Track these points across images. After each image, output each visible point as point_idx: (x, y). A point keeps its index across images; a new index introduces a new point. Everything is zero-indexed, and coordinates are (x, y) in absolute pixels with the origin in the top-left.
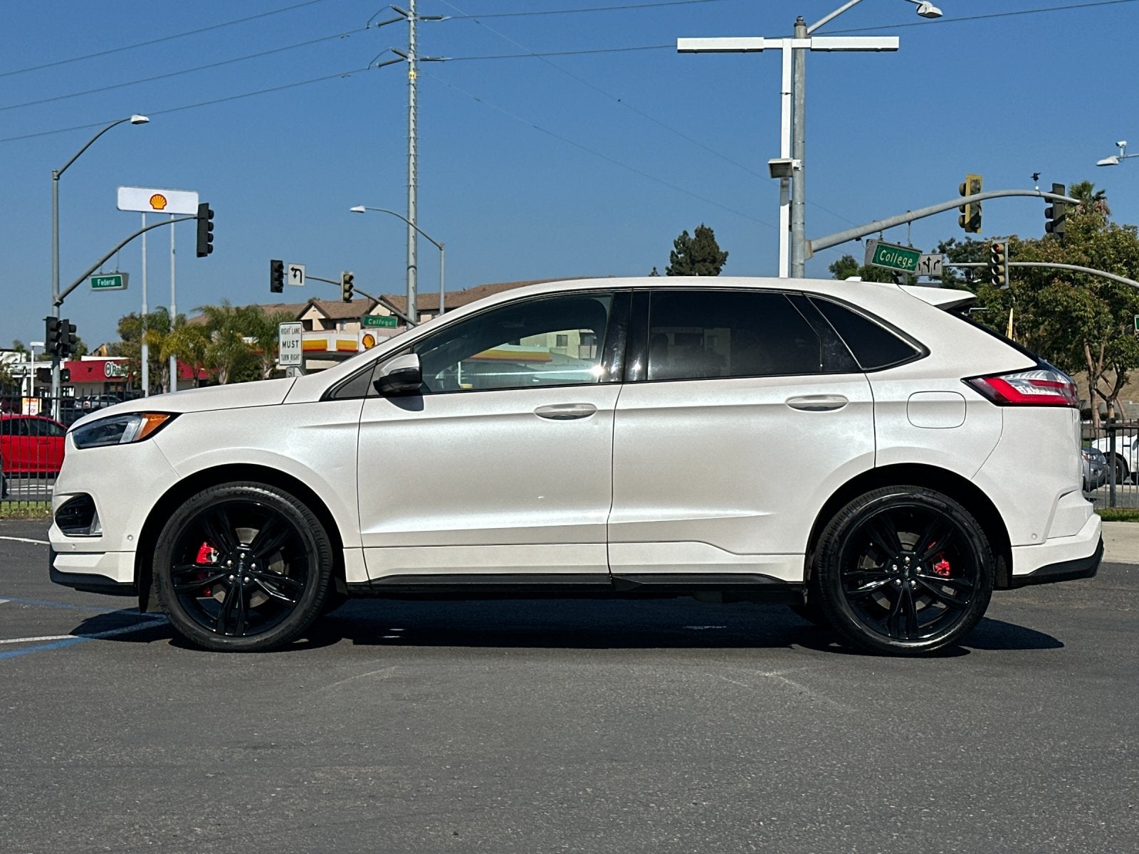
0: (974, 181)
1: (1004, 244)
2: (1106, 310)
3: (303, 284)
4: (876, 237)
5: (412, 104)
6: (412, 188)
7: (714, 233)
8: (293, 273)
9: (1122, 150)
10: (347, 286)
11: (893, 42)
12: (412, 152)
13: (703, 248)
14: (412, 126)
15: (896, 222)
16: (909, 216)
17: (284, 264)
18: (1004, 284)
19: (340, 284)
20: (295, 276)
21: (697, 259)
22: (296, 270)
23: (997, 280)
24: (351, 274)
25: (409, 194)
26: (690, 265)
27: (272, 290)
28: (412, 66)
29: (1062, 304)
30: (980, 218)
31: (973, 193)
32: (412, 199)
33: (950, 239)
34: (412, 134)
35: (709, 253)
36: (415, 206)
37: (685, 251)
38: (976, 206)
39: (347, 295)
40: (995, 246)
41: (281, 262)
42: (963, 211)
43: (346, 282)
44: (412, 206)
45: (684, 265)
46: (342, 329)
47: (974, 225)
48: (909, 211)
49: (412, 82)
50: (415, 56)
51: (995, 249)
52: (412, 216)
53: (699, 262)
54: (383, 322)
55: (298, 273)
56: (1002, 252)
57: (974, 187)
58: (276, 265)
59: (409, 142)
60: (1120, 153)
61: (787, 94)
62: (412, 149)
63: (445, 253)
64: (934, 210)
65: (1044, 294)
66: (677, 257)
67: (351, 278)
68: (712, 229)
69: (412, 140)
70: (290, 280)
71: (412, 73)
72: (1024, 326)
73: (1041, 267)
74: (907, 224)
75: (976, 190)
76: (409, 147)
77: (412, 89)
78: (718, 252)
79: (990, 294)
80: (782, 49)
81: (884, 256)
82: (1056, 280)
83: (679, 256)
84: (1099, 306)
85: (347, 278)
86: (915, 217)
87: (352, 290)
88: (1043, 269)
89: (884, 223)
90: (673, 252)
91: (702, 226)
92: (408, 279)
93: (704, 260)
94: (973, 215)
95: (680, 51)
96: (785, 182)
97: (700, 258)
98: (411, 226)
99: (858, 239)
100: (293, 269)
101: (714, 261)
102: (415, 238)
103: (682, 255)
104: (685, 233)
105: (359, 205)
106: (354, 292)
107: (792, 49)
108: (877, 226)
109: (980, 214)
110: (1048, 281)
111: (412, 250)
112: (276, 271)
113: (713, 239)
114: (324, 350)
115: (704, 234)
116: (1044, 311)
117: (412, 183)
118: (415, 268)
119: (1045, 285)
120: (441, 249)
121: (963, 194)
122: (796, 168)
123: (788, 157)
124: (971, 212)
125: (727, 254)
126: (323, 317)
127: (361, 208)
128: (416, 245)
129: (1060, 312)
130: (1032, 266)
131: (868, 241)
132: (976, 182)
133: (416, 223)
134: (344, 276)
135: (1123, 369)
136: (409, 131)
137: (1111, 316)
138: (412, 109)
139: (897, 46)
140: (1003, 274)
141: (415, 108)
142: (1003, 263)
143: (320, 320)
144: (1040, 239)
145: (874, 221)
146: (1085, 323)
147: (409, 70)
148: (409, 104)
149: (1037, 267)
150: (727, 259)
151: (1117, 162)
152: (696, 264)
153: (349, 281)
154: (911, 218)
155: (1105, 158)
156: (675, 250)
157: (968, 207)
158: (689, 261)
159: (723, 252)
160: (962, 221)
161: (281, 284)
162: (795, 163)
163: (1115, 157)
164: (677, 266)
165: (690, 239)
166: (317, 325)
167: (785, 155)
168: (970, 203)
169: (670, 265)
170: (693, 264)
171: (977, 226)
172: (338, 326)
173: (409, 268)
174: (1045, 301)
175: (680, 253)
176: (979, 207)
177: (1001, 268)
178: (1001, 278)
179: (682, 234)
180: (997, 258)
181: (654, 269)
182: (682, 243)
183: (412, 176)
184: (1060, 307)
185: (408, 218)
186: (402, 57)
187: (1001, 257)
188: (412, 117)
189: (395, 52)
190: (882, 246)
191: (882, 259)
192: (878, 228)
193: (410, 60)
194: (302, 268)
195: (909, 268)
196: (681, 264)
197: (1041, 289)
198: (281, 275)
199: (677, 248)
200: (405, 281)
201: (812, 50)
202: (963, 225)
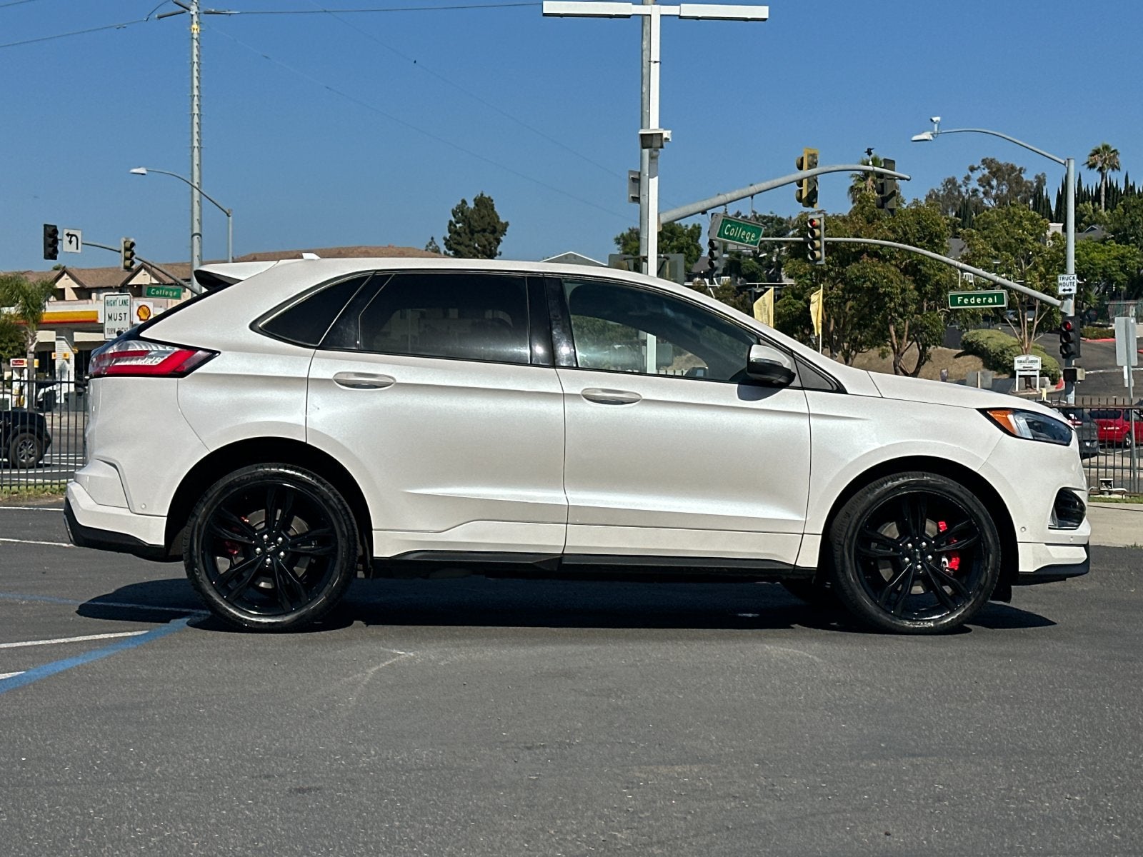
0: (811, 155)
1: (820, 219)
2: (912, 287)
3: (79, 251)
4: (721, 210)
5: (195, 59)
6: (196, 150)
7: (494, 202)
8: (69, 239)
9: (936, 126)
10: (128, 254)
11: (762, 12)
12: (196, 111)
13: (482, 218)
14: (196, 83)
15: (740, 196)
16: (752, 190)
17: (58, 229)
18: (820, 259)
19: (120, 252)
20: (70, 242)
21: (476, 229)
22: (72, 236)
23: (813, 255)
24: (132, 240)
25: (192, 156)
26: (469, 235)
27: (46, 258)
28: (195, 19)
29: (869, 280)
30: (816, 192)
31: (810, 167)
32: (196, 162)
33: (736, 212)
34: (196, 92)
35: (489, 223)
36: (200, 170)
37: (464, 221)
38: (813, 180)
39: (128, 263)
40: (812, 221)
41: (55, 226)
42: (800, 184)
43: (126, 249)
44: (196, 168)
45: (463, 235)
46: (98, 299)
47: (811, 200)
48: (751, 185)
49: (195, 36)
50: (198, 8)
51: (811, 224)
52: (196, 180)
53: (478, 232)
54: (167, 293)
55: (74, 238)
56: (818, 227)
57: (812, 161)
58: (50, 230)
59: (193, 100)
60: (934, 128)
61: (655, 62)
62: (196, 108)
63: (233, 219)
64: (776, 185)
65: (852, 269)
66: (456, 227)
67: (133, 244)
68: (492, 198)
69: (196, 98)
70: (65, 246)
71: (195, 26)
72: (832, 302)
73: (850, 242)
74: (750, 198)
75: (813, 165)
76: (192, 105)
77: (195, 44)
78: (498, 222)
79: (799, 270)
80: (650, 15)
81: (729, 230)
82: (865, 255)
83: (458, 225)
84: (904, 283)
85: (128, 245)
86: (758, 190)
87: (133, 258)
88: (851, 245)
89: (729, 196)
90: (451, 222)
91: (482, 195)
92: (192, 247)
93: (484, 230)
94: (810, 190)
95: (545, 15)
96: (655, 153)
97: (479, 229)
98: (195, 190)
99: (704, 212)
100: (68, 235)
101: (494, 231)
102: (200, 203)
103: (461, 225)
104: (464, 202)
105: (139, 167)
106: (135, 260)
107: (662, 15)
108: (722, 199)
109: (817, 189)
110: (856, 257)
111: (196, 217)
112: (51, 236)
113: (493, 209)
114: (95, 322)
115: (484, 203)
116: (852, 288)
117: (196, 144)
118: (200, 235)
119: (853, 261)
120: (228, 216)
121: (800, 168)
122: (667, 139)
123: (657, 127)
124: (808, 186)
125: (507, 224)
126: (77, 286)
127: (142, 170)
128: (201, 210)
129: (868, 287)
130: (840, 242)
131: (713, 214)
132: (814, 156)
133: (200, 186)
134: (125, 242)
135: (926, 345)
136: (192, 88)
137: (916, 293)
138: (195, 65)
139: (766, 16)
140: (819, 249)
141: (199, 64)
142: (819, 238)
143: (74, 289)
144: (846, 214)
145: (719, 195)
146: (891, 300)
147: (192, 23)
148: (192, 59)
149: (845, 242)
150: (508, 229)
151: (931, 138)
152: (476, 234)
153: (130, 248)
154: (755, 192)
155: (920, 134)
156: (453, 220)
157: (805, 182)
158: (467, 231)
159: (504, 222)
160: (799, 195)
161: (56, 251)
162: (666, 134)
163: (929, 133)
164: (456, 236)
165: (468, 208)
166: (70, 294)
167: (654, 126)
168: (808, 178)
169: (448, 235)
170: (473, 234)
171: (814, 200)
172: (94, 295)
173: (193, 236)
174: (853, 276)
175: (458, 222)
176: (816, 181)
177: (817, 243)
178: (818, 254)
179: (460, 203)
180: (813, 234)
181: (432, 238)
182: (460, 212)
183: (196, 137)
184: (868, 283)
185: (192, 181)
186: (182, 9)
187: (817, 232)
188: (196, 74)
189: (177, 3)
190: (727, 220)
191: (727, 234)
192: (723, 202)
193: (193, 13)
194: (79, 234)
195: (752, 243)
196: (459, 234)
197: (848, 265)
198: (56, 241)
199: (454, 216)
200: (190, 249)
201: (681, 17)
202: (800, 200)
